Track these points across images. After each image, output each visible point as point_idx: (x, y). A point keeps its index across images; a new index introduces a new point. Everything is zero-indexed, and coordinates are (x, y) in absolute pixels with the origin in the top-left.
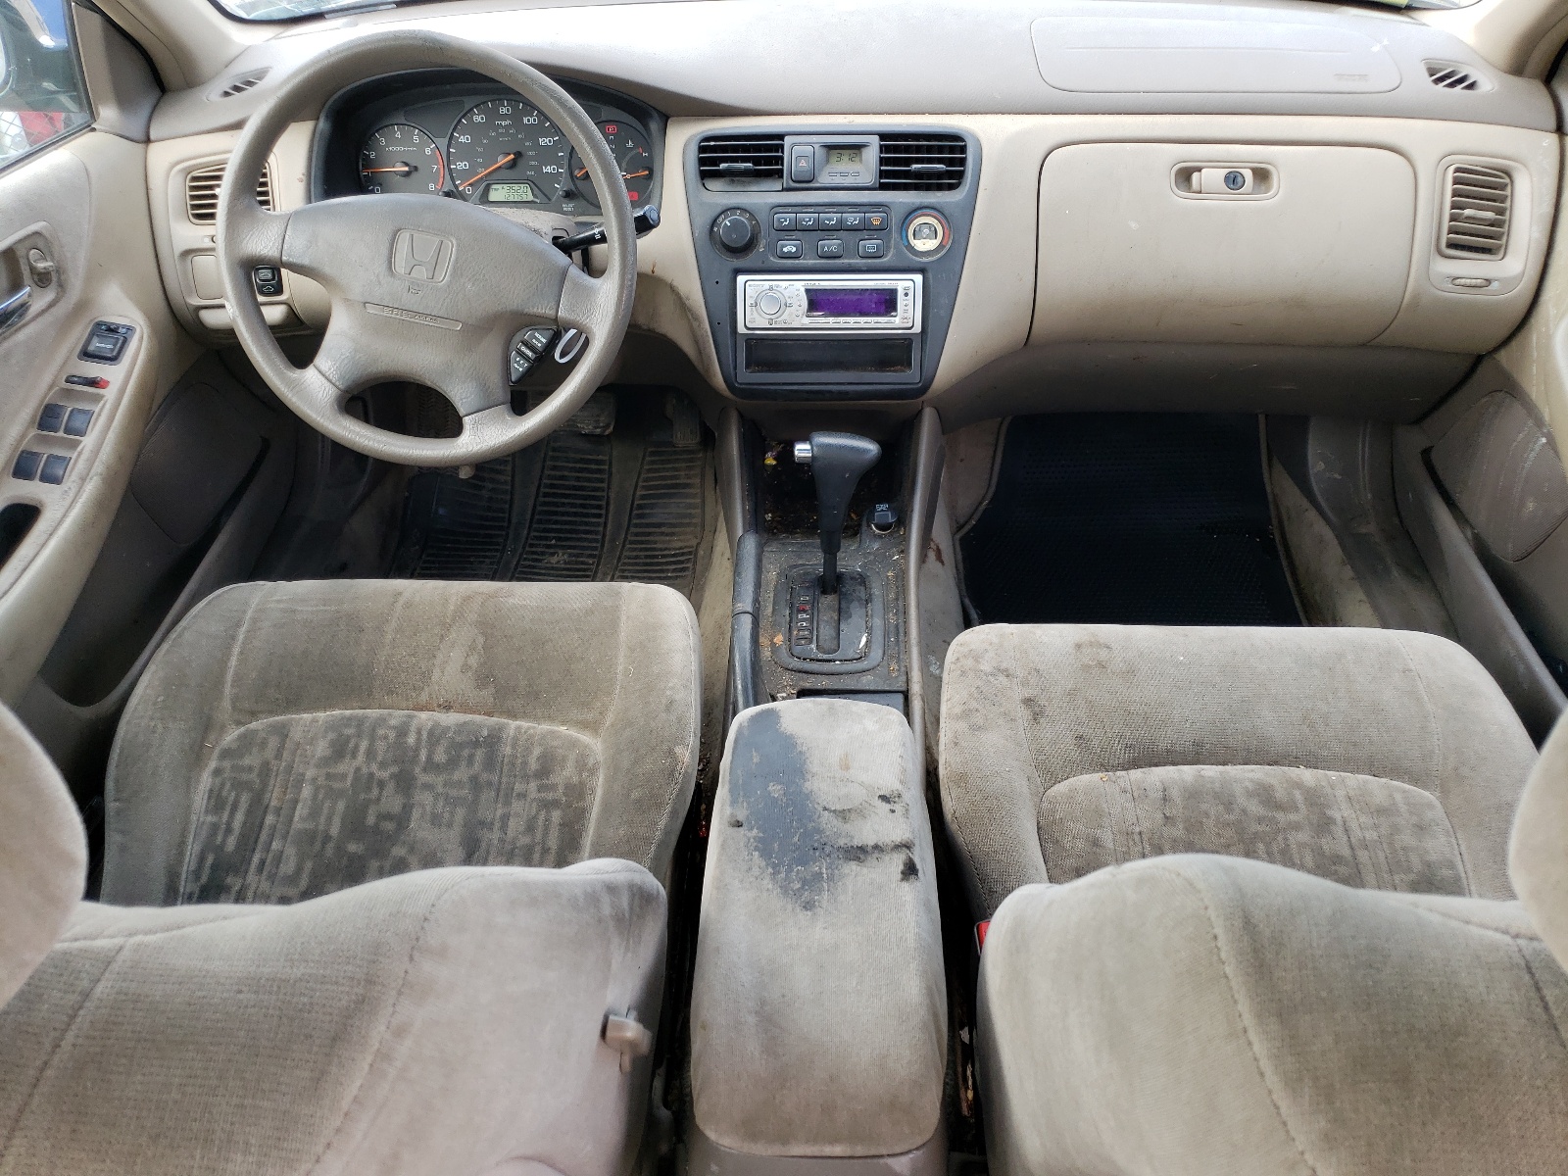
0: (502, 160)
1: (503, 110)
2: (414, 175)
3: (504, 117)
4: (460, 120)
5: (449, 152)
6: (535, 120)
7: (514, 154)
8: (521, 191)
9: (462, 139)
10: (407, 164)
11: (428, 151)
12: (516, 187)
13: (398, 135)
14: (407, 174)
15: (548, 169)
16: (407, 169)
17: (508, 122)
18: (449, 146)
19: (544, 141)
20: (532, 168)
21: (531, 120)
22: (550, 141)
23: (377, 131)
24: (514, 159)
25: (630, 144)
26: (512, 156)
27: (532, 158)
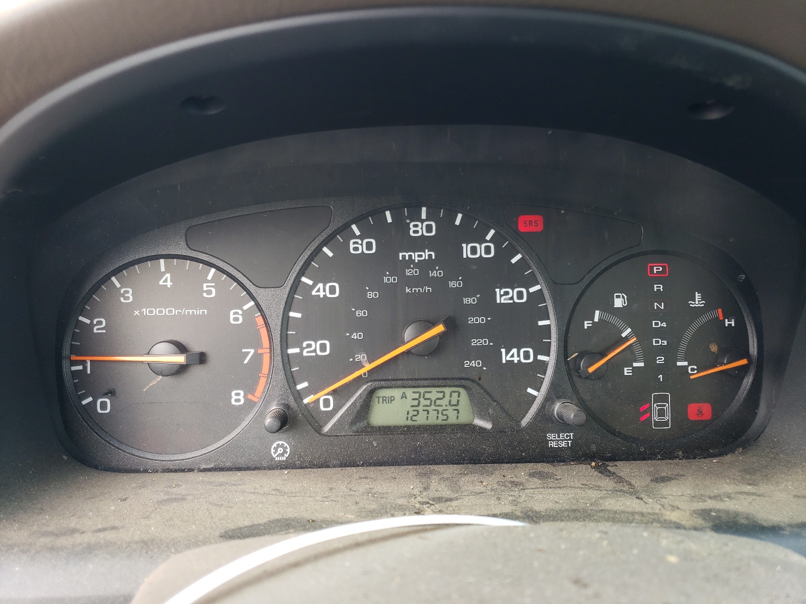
0: (412, 339)
1: (417, 229)
2: (197, 371)
3: (420, 244)
4: (318, 250)
5: (286, 320)
6: (488, 250)
7: (446, 324)
8: (445, 401)
9: (321, 290)
10: (181, 348)
11: (236, 317)
12: (434, 393)
13: (167, 281)
14: (181, 369)
15: (512, 356)
16: (181, 359)
17: (426, 255)
18: (288, 306)
19: (504, 296)
20: (480, 353)
21: (481, 249)
22: (520, 295)
23: (116, 272)
24: (441, 336)
25: (698, 301)
26: (440, 328)
27: (480, 332)
